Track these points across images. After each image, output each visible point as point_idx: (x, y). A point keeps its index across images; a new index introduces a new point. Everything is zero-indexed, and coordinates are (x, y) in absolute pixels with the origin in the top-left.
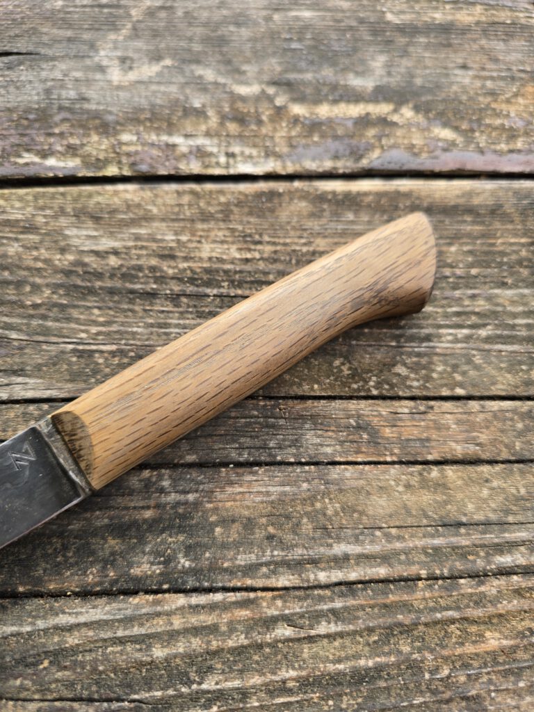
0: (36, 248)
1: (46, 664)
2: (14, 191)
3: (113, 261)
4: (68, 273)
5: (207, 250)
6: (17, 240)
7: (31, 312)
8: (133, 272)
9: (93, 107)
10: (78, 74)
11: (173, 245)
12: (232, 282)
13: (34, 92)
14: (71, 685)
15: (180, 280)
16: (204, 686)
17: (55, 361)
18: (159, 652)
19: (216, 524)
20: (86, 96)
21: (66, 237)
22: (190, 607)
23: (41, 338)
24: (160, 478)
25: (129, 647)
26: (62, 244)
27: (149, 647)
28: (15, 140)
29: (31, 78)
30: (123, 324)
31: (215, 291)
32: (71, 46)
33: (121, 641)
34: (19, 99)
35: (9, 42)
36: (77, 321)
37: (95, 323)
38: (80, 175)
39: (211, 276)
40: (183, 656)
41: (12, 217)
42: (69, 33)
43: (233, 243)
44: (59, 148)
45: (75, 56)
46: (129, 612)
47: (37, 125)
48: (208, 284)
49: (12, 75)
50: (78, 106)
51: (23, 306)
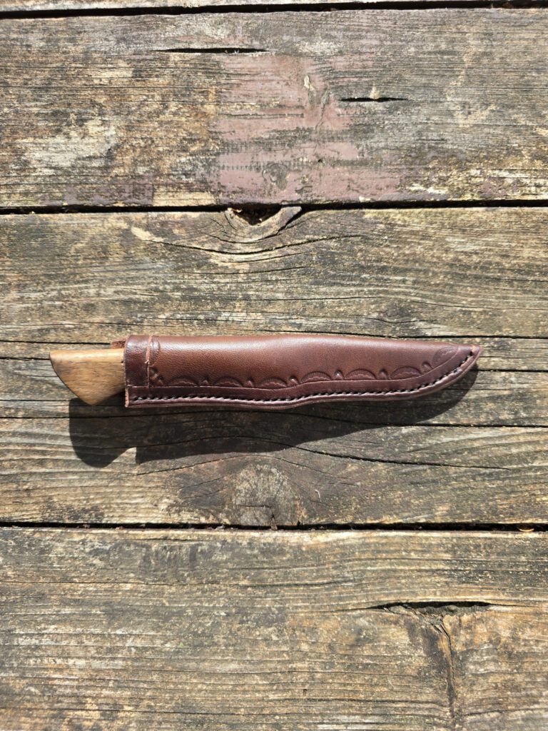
0: (432, 249)
1: (466, 453)
2: (412, 210)
3: (475, 259)
4: (452, 266)
5: (527, 252)
6: (419, 244)
7: (435, 288)
8: (487, 266)
9: (450, 147)
10: (436, 118)
11: (507, 248)
12: (541, 272)
13: (410, 134)
14: (478, 461)
15: (512, 270)
16: (534, 465)
17: (452, 316)
18: (514, 451)
19: (538, 398)
20: (443, 137)
21: (447, 243)
22: (527, 433)
23: (443, 304)
24: (510, 376)
25: (501, 448)
26: (446, 246)
27: (510, 448)
28: (405, 173)
29: (406, 121)
30: (484, 297)
31: (532, 278)
32: (427, 92)
33: (497, 445)
34: (402, 140)
35: (385, 88)
36: (460, 294)
37: (469, 295)
38: (449, 199)
39: (529, 269)
40: (524, 453)
41: (415, 229)
42: (424, 80)
43: (541, 248)
44: (434, 180)
45: (432, 102)
46: (500, 434)
47: (418, 161)
48: (528, 273)
49: (393, 118)
50: (440, 146)
51: (430, 285)
